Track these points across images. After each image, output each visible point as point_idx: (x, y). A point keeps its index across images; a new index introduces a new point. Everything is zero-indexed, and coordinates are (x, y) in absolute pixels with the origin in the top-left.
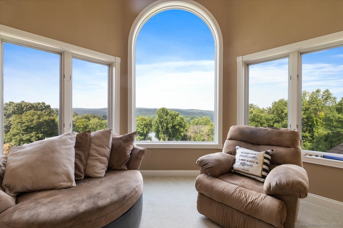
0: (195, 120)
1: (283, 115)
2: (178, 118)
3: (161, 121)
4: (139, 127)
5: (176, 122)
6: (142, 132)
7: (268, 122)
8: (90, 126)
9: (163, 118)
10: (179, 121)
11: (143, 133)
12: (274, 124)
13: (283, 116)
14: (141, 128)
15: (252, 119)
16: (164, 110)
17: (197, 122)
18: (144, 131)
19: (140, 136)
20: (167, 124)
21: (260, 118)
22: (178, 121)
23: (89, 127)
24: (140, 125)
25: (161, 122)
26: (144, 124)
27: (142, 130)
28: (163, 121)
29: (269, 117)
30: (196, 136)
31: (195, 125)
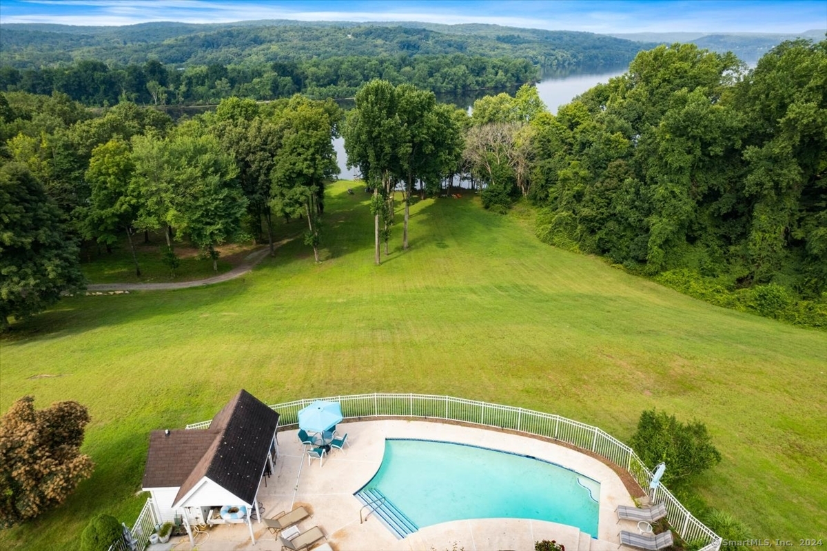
0: (488, 103)
1: (778, 123)
2: (431, 117)
3: (374, 134)
4: (299, 154)
5: (425, 131)
6: (312, 171)
7: (729, 139)
8: (138, 166)
9: (379, 125)
10: (434, 130)
11: (313, 174)
12: (743, 147)
13: (778, 125)
14: (306, 160)
15: (678, 128)
16: (383, 92)
17: (494, 111)
18: (316, 169)
19: (303, 184)
20: (395, 146)
21: (705, 127)
22: (429, 128)
23: (138, 172)
24: (303, 146)
25: (373, 140)
26: (316, 144)
27: (309, 167)
28: (380, 134)
29: (735, 124)
30: (490, 163)
31: (486, 120)
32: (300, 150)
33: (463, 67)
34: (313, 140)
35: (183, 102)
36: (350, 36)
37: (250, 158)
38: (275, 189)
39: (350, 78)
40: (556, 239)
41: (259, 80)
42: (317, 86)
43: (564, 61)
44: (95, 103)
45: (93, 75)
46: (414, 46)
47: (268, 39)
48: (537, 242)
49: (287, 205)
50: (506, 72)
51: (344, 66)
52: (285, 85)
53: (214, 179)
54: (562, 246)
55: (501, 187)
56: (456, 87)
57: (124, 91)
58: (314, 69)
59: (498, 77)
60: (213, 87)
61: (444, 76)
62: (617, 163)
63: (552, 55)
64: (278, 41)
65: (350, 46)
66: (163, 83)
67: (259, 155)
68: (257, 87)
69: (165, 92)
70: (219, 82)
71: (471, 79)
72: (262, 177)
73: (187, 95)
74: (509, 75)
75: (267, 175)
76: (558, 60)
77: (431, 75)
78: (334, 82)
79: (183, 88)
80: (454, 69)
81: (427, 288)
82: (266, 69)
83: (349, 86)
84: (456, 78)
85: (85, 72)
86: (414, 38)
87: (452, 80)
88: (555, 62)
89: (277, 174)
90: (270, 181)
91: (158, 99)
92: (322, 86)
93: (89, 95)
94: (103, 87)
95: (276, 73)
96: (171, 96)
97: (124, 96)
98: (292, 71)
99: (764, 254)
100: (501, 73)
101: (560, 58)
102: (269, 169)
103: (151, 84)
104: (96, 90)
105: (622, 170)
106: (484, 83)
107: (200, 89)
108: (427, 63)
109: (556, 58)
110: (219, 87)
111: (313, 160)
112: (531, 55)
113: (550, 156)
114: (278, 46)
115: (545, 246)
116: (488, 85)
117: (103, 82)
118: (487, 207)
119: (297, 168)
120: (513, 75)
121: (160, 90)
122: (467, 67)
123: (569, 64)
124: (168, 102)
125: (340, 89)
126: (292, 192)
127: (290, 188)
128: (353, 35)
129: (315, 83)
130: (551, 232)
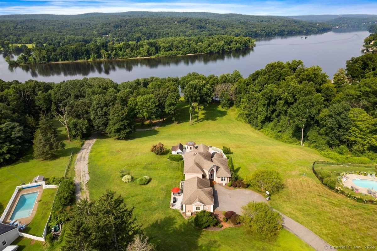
30: (223, 95)
31: (223, 81)
32: (173, 97)
33: (223, 42)
34: (176, 95)
35: (114, 58)
36: (176, 22)
37: (160, 99)
38: (166, 107)
39: (177, 47)
40: (239, 119)
41: (142, 49)
42: (165, 51)
43: (269, 33)
44: (82, 58)
45: (82, 48)
46: (203, 27)
47: (142, 24)
48: (234, 120)
49: (169, 111)
50: (240, 43)
51: (175, 43)
52: (152, 51)
53: (154, 105)
54: (241, 121)
55: (227, 102)
56: (219, 50)
57: (92, 54)
58: (163, 44)
59: (237, 46)
60: (124, 52)
61: (215, 46)
62: (253, 100)
63: (264, 31)
64: (146, 26)
65: (176, 28)
66: (107, 51)
67: (163, 99)
68: (142, 52)
69: (107, 54)
70: (127, 50)
71: (226, 47)
72: (163, 104)
73: (115, 55)
74: (242, 44)
75: (164, 103)
76: (266, 33)
77: (209, 46)
78: (171, 49)
79: (114, 52)
80: (219, 43)
81: (203, 131)
82: (145, 44)
83: (177, 51)
84: (220, 47)
85: (79, 47)
86: (203, 24)
87: (218, 48)
88: (265, 34)
89: (167, 103)
90: (165, 105)
91: (105, 57)
92: (166, 51)
93: (80, 56)
94: (85, 53)
95: (149, 46)
96: (110, 55)
97: (92, 56)
98: (155, 45)
99: (284, 125)
100: (238, 44)
101: (267, 32)
102: (165, 102)
103: (102, 51)
104: (83, 54)
105: (254, 102)
106: (231, 48)
107: (120, 53)
108: (208, 41)
109: (265, 32)
110: (127, 52)
111: (176, 100)
112: (254, 31)
113: (241, 93)
114: (146, 28)
115: (236, 121)
116: (233, 49)
117: (85, 51)
118: (222, 108)
119: (172, 102)
120: (243, 44)
121: (106, 53)
122: (224, 42)
123: (271, 34)
124: (108, 58)
125: (173, 52)
126: (170, 108)
127: (170, 106)
128: (177, 22)
129: (164, 50)
130: (238, 117)
